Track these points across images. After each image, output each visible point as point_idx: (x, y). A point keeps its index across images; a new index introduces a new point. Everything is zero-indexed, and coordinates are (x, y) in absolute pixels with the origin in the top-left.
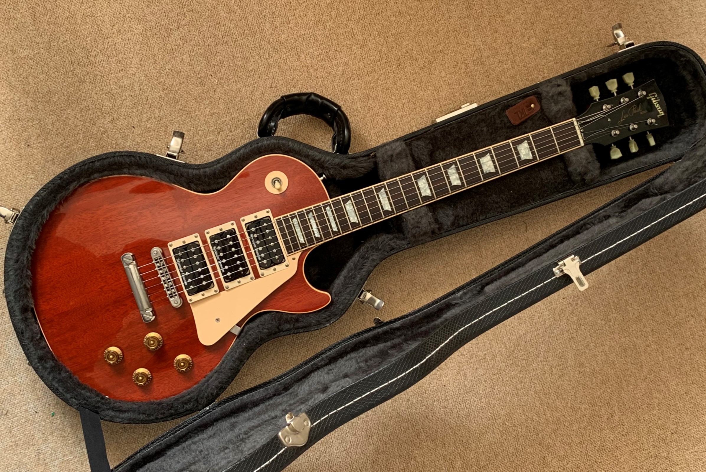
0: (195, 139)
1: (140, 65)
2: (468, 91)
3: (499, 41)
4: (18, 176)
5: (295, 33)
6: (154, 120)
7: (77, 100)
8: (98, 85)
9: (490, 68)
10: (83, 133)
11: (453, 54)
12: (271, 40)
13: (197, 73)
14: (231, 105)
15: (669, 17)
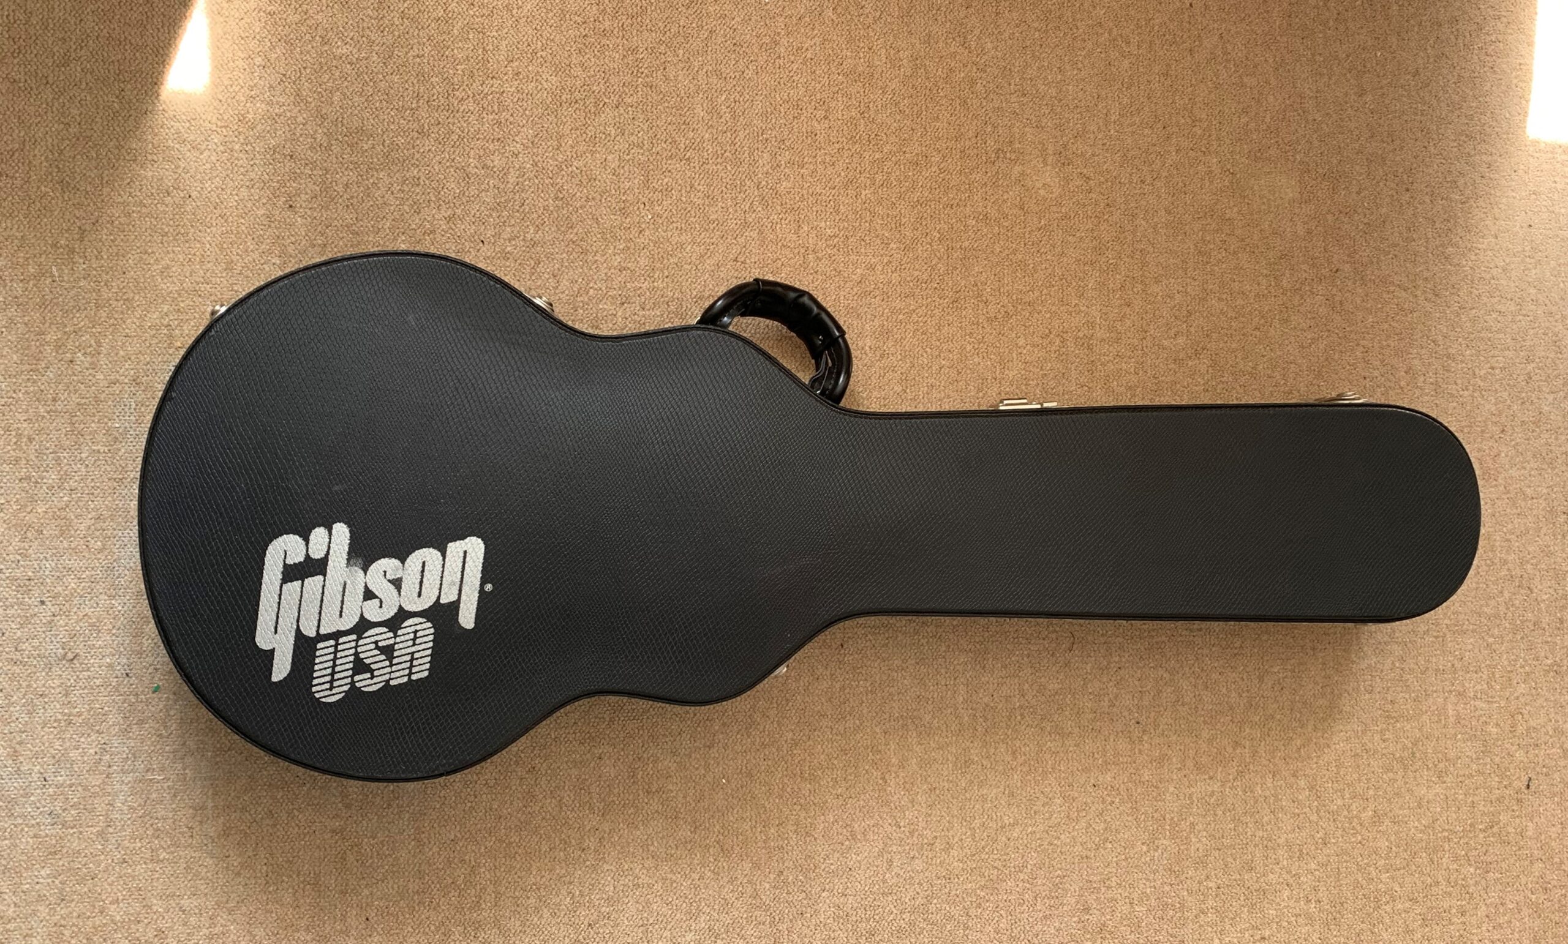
0: (579, 299)
1: (532, 143)
2: (1052, 383)
3: (1128, 323)
4: (252, 251)
5: (806, 186)
6: (522, 243)
7: (404, 161)
8: (447, 150)
9: (1099, 360)
10: (393, 220)
11: (1048, 315)
12: (764, 183)
13: (623, 191)
14: (658, 265)
15: (1403, 383)
